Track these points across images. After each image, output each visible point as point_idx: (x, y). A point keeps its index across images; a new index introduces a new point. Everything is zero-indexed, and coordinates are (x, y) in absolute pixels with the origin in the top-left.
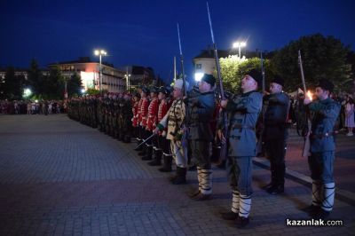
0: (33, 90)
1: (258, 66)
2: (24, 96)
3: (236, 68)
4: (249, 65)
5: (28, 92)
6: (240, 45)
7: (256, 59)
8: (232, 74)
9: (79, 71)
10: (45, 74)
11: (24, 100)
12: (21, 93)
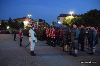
0: (10, 27)
1: (77, 19)
2: (7, 29)
3: (70, 20)
4: (74, 19)
5: (8, 27)
6: (71, 13)
7: (77, 17)
8: (69, 22)
9: (23, 21)
10: (13, 22)
11: (7, 30)
12: (6, 28)
